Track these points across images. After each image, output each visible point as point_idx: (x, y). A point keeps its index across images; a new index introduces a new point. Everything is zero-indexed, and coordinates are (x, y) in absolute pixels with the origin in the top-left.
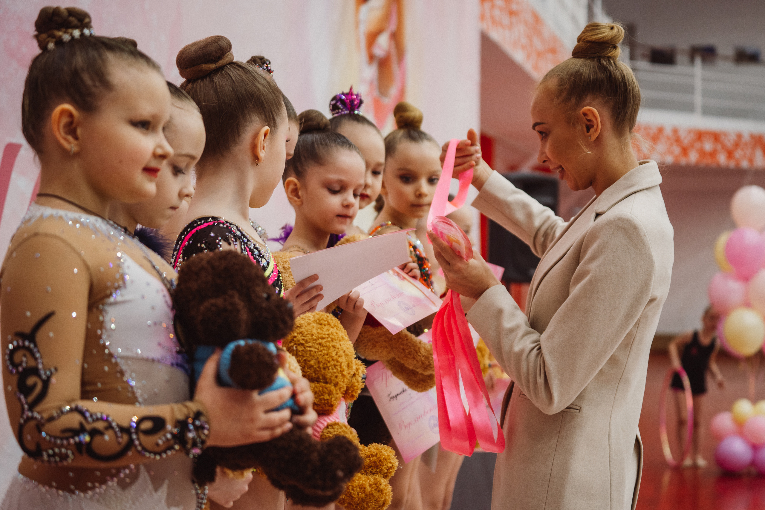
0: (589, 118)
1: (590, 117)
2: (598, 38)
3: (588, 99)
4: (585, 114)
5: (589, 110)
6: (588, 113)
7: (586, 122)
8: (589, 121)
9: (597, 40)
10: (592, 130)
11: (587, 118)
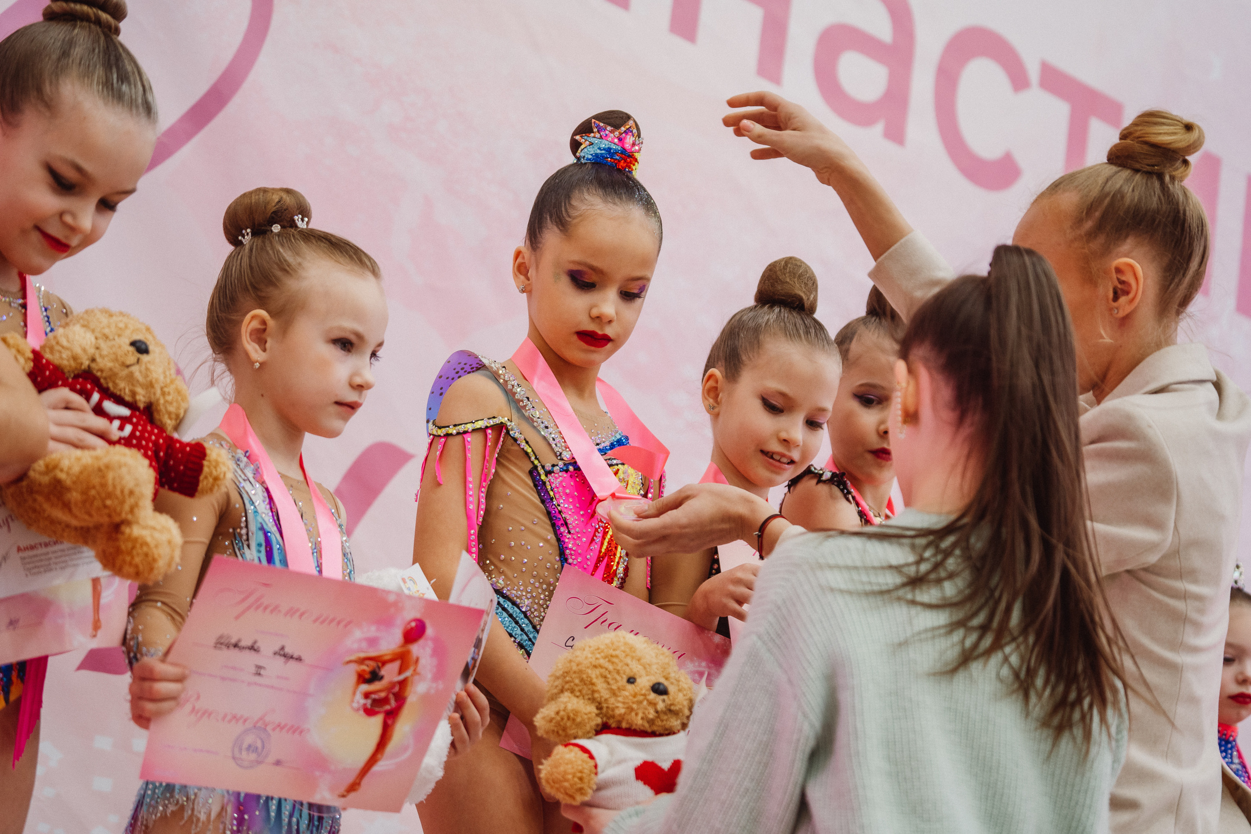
0: (1123, 278)
1: (1129, 278)
2: (1167, 140)
3: (1128, 245)
4: (1118, 270)
5: (1131, 266)
6: (1123, 268)
7: (1117, 283)
8: (1122, 282)
9: (1164, 144)
10: (1123, 300)
11: (1119, 277)
